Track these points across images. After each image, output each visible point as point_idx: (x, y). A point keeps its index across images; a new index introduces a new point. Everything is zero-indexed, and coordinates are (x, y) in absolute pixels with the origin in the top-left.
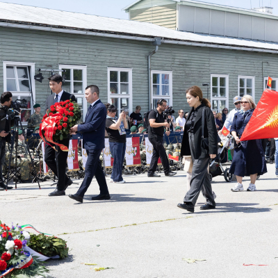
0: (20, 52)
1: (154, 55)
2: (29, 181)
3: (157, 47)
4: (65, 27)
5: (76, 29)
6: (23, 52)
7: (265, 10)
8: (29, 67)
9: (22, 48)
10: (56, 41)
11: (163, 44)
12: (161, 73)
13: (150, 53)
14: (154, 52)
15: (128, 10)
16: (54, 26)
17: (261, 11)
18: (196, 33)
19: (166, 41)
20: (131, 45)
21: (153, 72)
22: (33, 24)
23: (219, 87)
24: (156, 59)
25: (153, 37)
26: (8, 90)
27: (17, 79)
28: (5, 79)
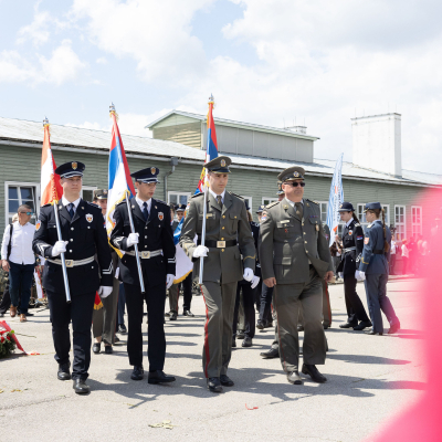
0: (23, 171)
1: (171, 176)
3: (174, 167)
6: (27, 171)
7: (298, 129)
8: (34, 188)
9: (25, 168)
11: (180, 164)
12: (179, 194)
13: (167, 174)
14: (171, 173)
15: (151, 128)
16: (61, 145)
17: (294, 131)
18: (221, 153)
19: (184, 161)
21: (169, 193)
24: (172, 180)
25: (169, 157)
26: (10, 211)
27: (20, 200)
28: (7, 200)
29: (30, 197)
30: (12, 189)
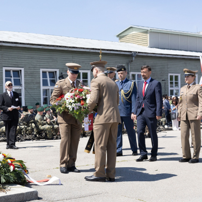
0: (50, 63)
1: (132, 63)
2: (52, 139)
3: (134, 58)
4: (77, 48)
5: (84, 48)
6: (52, 63)
8: (56, 72)
9: (51, 61)
10: (71, 56)
11: (137, 56)
12: (136, 73)
13: (130, 62)
14: (132, 61)
15: (118, 36)
16: (70, 47)
18: (160, 48)
19: (139, 54)
20: (118, 57)
21: (131, 73)
22: (57, 46)
23: (174, 81)
24: (133, 65)
25: (131, 52)
26: (43, 85)
27: (48, 79)
28: (41, 79)
29: (54, 77)
30: (44, 73)
